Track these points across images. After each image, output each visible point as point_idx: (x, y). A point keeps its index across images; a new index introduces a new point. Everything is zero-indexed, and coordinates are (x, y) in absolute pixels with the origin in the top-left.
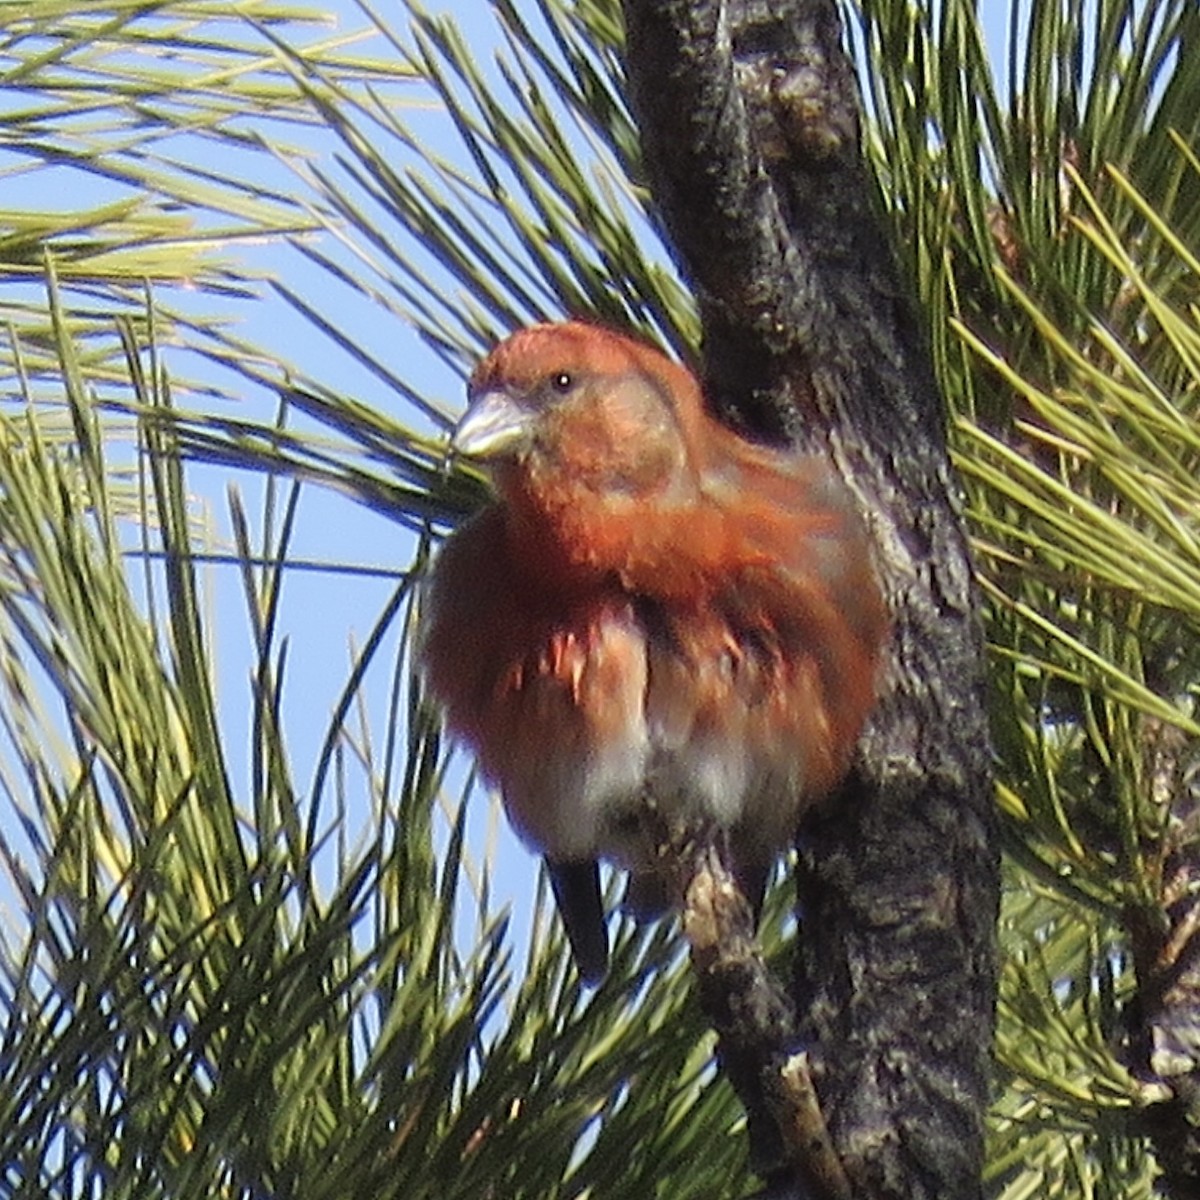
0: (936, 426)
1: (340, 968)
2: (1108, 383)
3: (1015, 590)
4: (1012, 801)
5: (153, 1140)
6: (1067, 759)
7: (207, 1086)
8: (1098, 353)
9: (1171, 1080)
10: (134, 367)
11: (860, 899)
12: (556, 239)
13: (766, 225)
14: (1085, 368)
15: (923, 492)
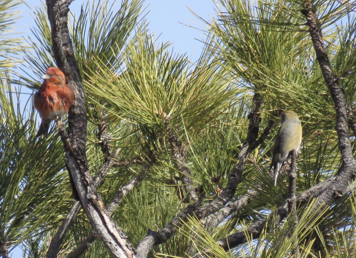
0: (81, 81)
1: (25, 130)
2: (97, 76)
3: (88, 95)
4: (88, 115)
5: (8, 146)
6: (92, 111)
7: (13, 141)
8: (96, 73)
9: (102, 140)
10: (6, 75)
11: (74, 124)
12: (45, 63)
13: (65, 62)
14: (95, 75)
15: (80, 87)
